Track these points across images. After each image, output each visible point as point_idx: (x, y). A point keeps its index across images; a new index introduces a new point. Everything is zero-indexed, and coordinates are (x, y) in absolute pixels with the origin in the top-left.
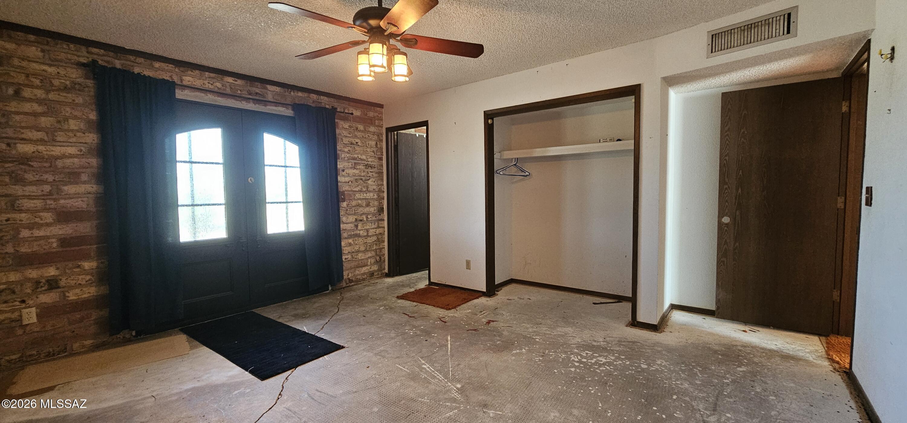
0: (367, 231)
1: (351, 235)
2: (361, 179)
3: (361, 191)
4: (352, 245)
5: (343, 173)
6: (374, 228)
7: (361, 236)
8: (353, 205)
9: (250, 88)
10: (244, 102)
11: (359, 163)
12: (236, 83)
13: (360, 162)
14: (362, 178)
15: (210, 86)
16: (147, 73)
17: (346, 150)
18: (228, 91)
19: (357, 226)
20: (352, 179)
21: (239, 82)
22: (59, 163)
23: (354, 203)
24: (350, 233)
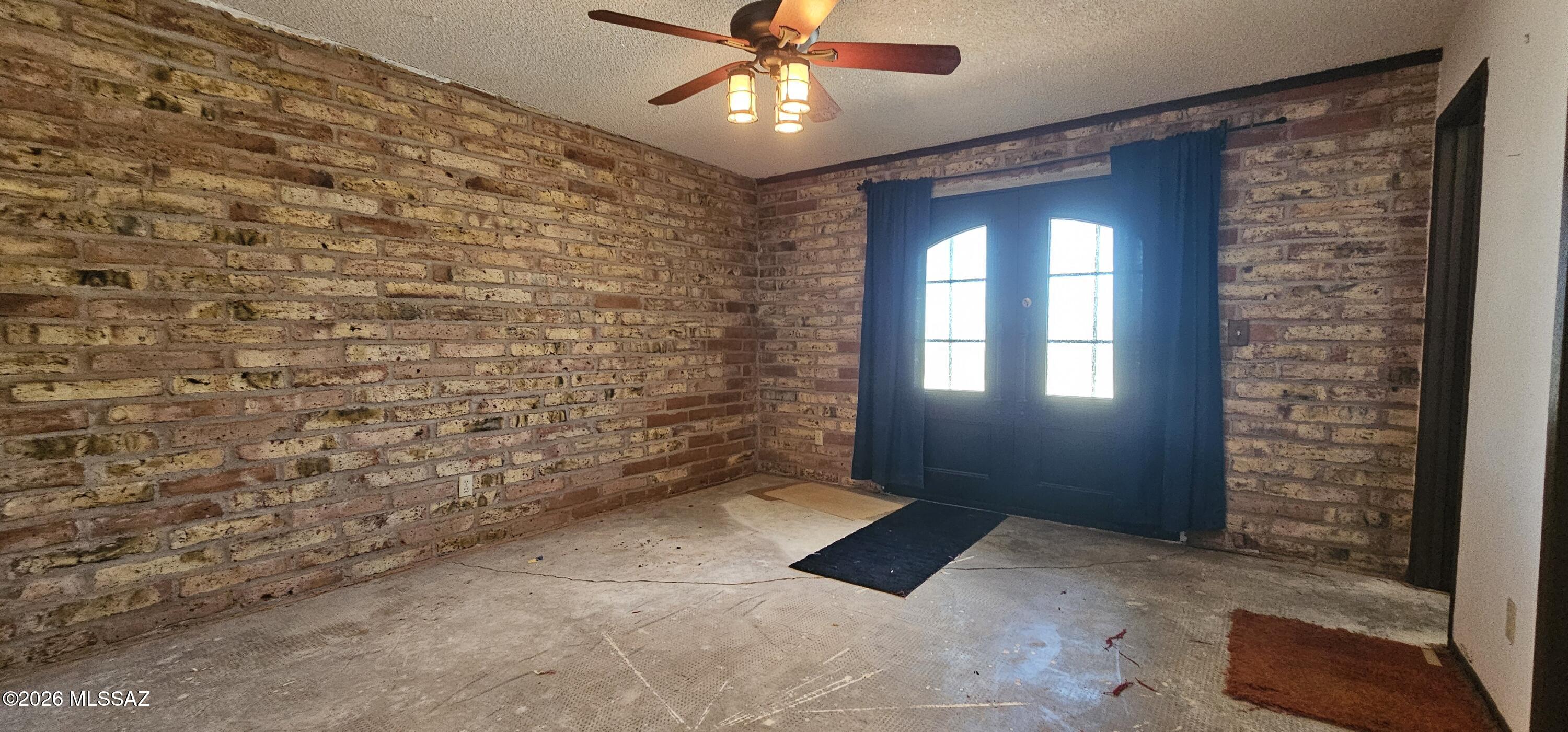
0: (1329, 428)
1: (1262, 430)
2: (1318, 288)
3: (1308, 320)
4: (1266, 455)
5: (1247, 276)
6: (1358, 426)
7: (1301, 439)
8: (1277, 355)
9: (1035, 149)
10: (1023, 176)
11: (1309, 244)
12: (1015, 147)
13: (1311, 241)
14: (1321, 283)
15: (979, 167)
16: (913, 176)
17: (1260, 217)
18: (1002, 165)
19: (1286, 411)
20: (1279, 288)
21: (1019, 144)
22: (842, 294)
23: (1280, 350)
24: (1260, 425)
